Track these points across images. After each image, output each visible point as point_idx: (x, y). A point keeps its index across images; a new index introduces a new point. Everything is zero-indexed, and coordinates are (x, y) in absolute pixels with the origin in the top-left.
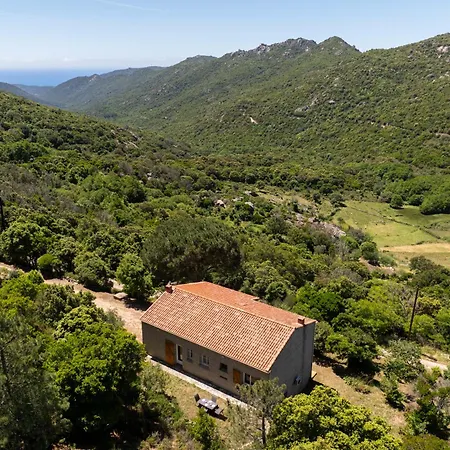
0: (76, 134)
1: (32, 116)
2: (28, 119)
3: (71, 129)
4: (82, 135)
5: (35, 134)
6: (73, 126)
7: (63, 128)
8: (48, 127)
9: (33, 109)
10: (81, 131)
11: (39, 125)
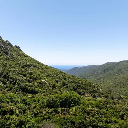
0: (82, 86)
1: (66, 77)
2: (65, 79)
3: (79, 83)
4: (83, 86)
5: (67, 84)
6: (80, 82)
7: (77, 83)
8: (72, 82)
9: (66, 75)
10: (83, 84)
11: (68, 81)
